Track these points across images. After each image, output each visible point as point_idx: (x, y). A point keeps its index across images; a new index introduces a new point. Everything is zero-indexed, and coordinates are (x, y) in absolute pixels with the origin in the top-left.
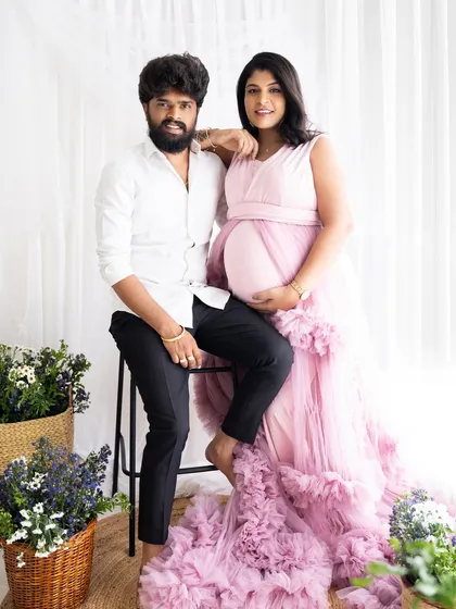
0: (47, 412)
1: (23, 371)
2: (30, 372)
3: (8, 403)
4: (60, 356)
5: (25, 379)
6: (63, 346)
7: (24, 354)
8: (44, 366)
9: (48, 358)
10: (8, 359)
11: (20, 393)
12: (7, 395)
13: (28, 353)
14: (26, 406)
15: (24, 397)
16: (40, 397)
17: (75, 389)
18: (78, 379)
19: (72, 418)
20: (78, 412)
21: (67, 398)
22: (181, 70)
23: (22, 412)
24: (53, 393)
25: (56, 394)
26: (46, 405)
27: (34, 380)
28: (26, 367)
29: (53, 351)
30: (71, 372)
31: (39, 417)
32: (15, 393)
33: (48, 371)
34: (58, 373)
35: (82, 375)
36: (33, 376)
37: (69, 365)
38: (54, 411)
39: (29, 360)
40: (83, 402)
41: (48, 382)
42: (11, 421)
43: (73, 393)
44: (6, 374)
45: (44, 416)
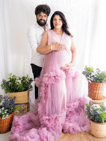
0: (23, 90)
1: (18, 81)
2: (20, 81)
3: (15, 88)
4: (27, 78)
5: (19, 83)
6: (27, 76)
7: (19, 77)
8: (23, 80)
9: (24, 78)
10: (15, 78)
11: (18, 86)
12: (15, 86)
13: (20, 77)
14: (19, 89)
15: (18, 87)
16: (22, 87)
17: (30, 86)
18: (30, 84)
19: (29, 92)
20: (30, 91)
21: (28, 88)
22: (45, 8)
23: (18, 90)
24: (25, 86)
25: (25, 87)
26: (23, 89)
27: (21, 83)
28: (19, 80)
29: (25, 77)
30: (29, 82)
31: (22, 91)
32: (16, 86)
33: (24, 81)
34: (26, 82)
35: (31, 83)
36: (21, 82)
37: (29, 80)
38: (25, 90)
39: (20, 79)
40: (32, 89)
41: (24, 84)
42: (16, 92)
43: (29, 86)
44: (15, 82)
45: (23, 91)
